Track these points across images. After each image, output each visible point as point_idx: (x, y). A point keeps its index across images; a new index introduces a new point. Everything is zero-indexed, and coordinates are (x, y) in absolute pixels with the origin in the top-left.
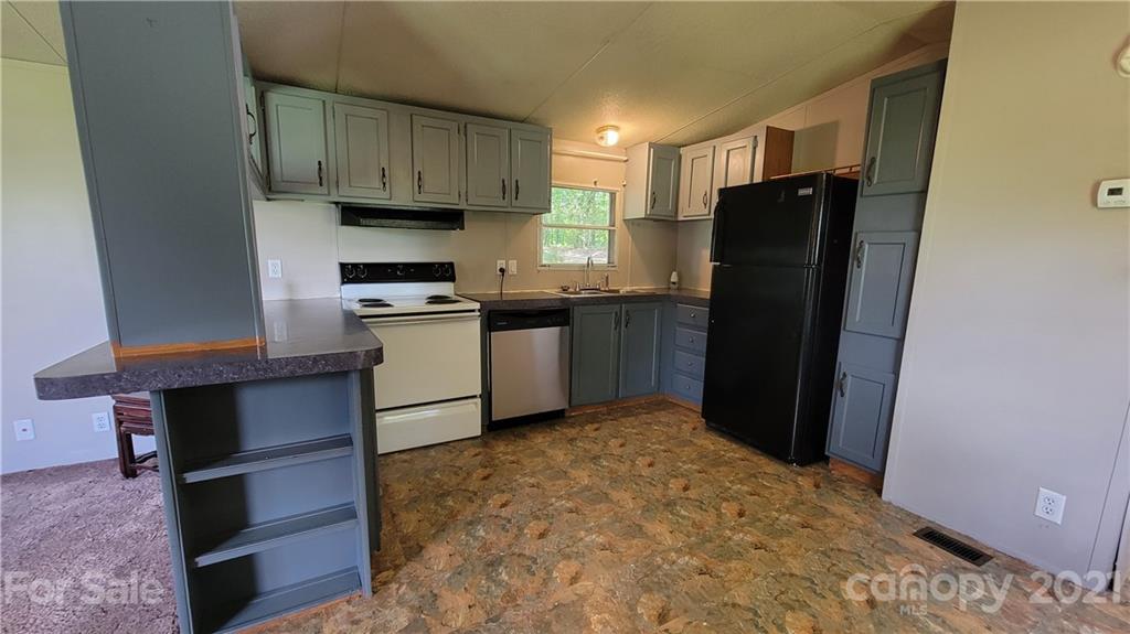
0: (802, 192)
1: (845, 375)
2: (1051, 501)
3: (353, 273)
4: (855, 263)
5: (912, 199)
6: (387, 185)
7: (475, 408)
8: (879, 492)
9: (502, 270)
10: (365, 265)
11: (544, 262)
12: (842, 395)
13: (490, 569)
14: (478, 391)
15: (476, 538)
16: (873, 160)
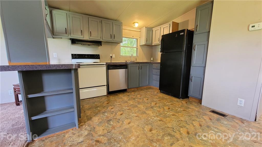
0: (181, 34)
1: (192, 77)
2: (241, 101)
3: (75, 56)
4: (194, 50)
5: (206, 34)
6: (83, 35)
7: (105, 88)
8: (201, 104)
9: (111, 57)
10: (78, 54)
11: (121, 55)
12: (192, 81)
13: (108, 122)
14: (106, 84)
15: (105, 116)
16: (197, 26)
